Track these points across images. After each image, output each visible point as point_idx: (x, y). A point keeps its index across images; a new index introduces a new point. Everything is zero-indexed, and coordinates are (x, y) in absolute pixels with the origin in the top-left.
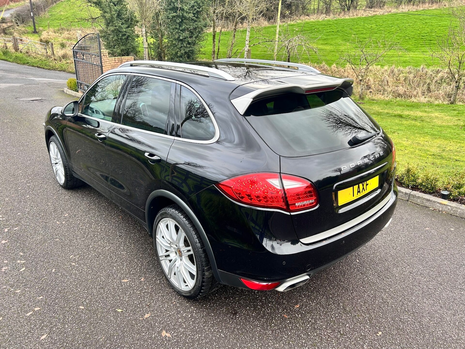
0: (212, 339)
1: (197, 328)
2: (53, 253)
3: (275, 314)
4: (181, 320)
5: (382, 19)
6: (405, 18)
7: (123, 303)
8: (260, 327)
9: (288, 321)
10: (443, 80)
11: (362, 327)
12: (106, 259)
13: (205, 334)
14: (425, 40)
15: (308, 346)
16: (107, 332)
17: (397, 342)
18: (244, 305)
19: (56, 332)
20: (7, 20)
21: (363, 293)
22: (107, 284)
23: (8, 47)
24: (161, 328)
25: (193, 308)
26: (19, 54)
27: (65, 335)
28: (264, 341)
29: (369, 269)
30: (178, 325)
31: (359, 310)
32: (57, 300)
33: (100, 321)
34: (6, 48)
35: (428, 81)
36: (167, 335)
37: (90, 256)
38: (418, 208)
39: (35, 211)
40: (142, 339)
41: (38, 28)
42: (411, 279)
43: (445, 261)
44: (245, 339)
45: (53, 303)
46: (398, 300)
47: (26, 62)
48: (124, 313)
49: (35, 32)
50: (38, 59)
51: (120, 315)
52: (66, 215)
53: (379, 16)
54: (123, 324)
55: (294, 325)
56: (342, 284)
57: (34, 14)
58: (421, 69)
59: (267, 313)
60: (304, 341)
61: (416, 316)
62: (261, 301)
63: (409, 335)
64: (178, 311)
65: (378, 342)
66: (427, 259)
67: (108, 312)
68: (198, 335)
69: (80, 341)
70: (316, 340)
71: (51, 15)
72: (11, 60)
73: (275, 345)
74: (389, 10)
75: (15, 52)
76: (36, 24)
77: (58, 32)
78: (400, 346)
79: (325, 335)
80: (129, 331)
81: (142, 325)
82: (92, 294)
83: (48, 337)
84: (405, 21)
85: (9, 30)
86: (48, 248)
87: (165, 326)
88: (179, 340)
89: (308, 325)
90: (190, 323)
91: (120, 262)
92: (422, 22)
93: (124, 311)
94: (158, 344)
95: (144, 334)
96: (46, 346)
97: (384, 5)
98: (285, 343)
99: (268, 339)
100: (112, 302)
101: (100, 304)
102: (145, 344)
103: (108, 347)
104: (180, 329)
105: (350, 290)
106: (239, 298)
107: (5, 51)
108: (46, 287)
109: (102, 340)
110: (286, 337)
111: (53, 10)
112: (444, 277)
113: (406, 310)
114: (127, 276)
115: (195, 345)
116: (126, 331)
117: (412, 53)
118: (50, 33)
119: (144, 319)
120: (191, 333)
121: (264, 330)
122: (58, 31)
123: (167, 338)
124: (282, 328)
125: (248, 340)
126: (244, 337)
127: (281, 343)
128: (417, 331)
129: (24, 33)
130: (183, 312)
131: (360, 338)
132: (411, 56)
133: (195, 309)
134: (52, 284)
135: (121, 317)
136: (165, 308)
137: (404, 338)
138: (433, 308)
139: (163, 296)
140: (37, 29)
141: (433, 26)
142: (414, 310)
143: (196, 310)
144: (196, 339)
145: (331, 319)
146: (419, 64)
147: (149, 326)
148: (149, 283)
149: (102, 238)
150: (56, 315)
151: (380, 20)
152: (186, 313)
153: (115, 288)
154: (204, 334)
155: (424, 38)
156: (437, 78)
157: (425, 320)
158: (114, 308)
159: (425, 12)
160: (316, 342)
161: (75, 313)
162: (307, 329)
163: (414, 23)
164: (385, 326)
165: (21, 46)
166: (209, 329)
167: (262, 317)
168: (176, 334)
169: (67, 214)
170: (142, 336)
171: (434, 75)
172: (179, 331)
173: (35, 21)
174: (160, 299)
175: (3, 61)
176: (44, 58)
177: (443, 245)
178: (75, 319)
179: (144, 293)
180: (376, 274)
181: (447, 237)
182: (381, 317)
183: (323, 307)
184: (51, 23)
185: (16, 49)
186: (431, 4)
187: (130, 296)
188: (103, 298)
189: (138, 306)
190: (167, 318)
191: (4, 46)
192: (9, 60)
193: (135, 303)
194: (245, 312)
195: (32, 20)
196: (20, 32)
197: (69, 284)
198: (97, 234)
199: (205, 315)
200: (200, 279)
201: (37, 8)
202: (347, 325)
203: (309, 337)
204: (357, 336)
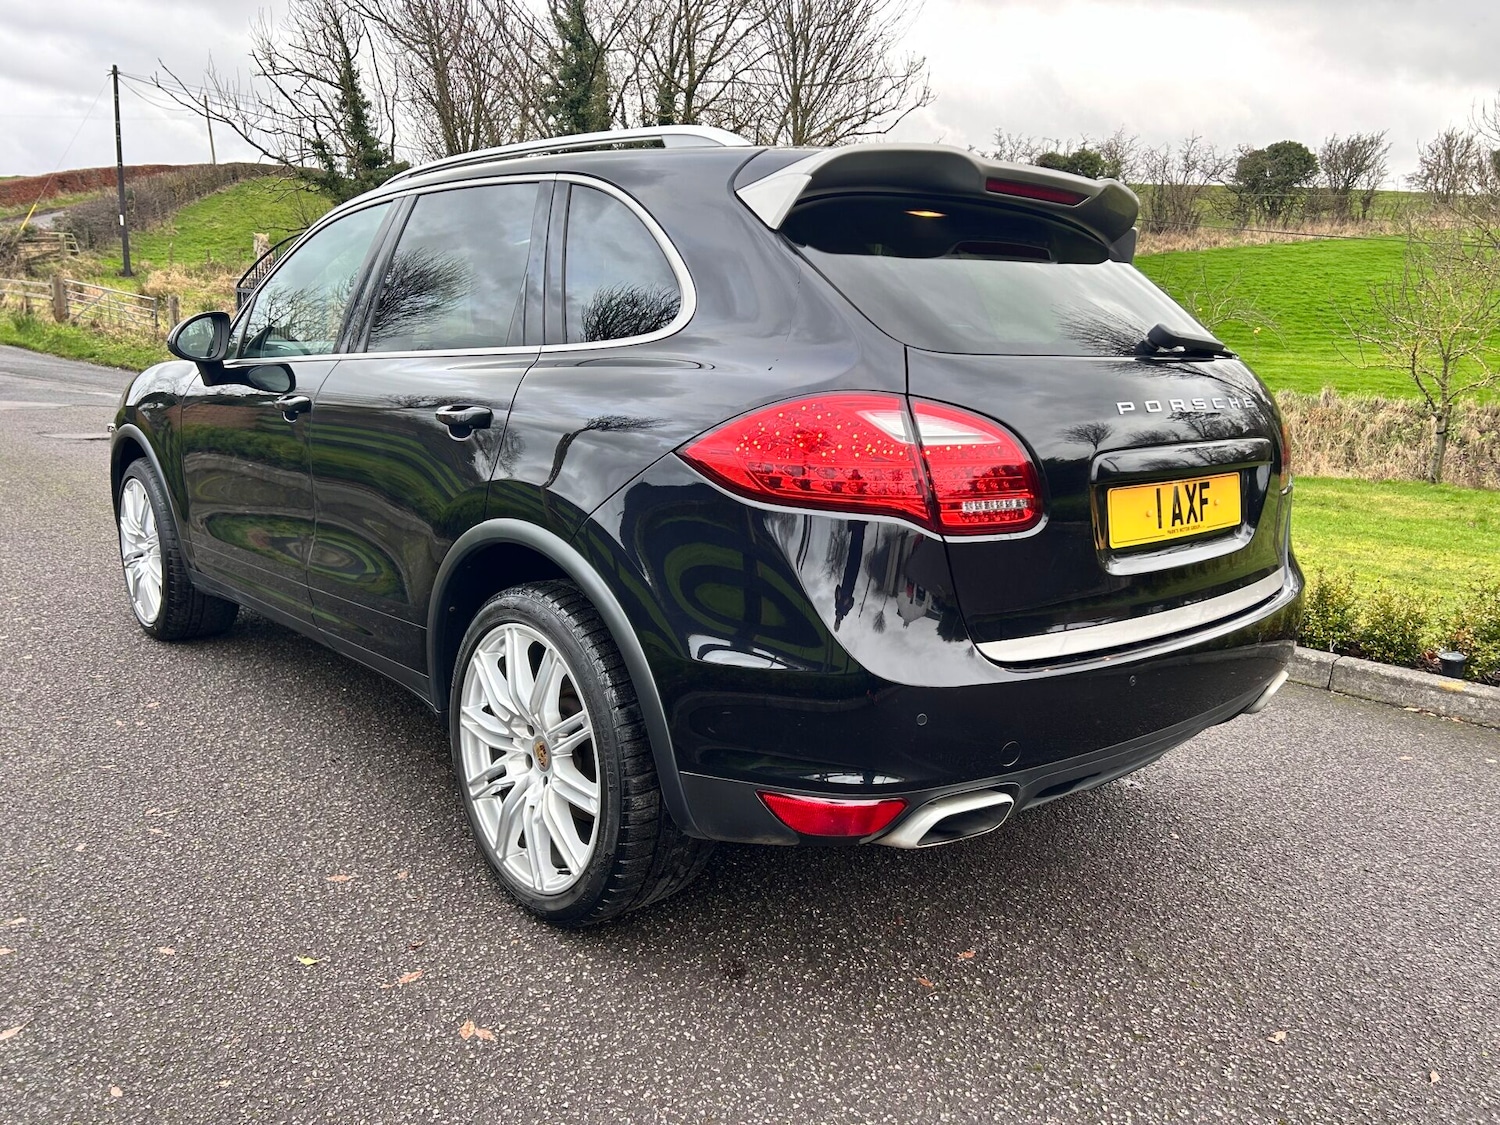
0: (651, 1048)
1: (593, 1014)
2: (88, 800)
3: (887, 975)
4: (536, 992)
5: (1192, 262)
6: (1263, 262)
7: (323, 942)
8: (832, 1013)
9: (937, 998)
10: (1393, 433)
11: (1210, 1018)
12: (277, 820)
13: (624, 1032)
14: (1327, 320)
15: (1014, 1069)
16: (254, 1024)
17: (1348, 1061)
18: (771, 949)
19: (56, 1020)
20: (40, 235)
21: (1204, 920)
22: (270, 885)
23: (36, 309)
24: (458, 1015)
25: (581, 956)
26: (66, 330)
27: (91, 1030)
28: (846, 1056)
29: (1216, 857)
30: (524, 1005)
31: (1194, 970)
32: (78, 929)
33: (229, 992)
34: (30, 311)
35: (1347, 434)
36: (480, 1033)
37: (220, 811)
38: (1363, 705)
39: (44, 693)
40: (383, 1046)
41: (136, 263)
42: (1369, 886)
43: (1482, 841)
44: (777, 1047)
45: (61, 937)
46: (1332, 942)
47: (88, 352)
48: (322, 969)
49: (127, 272)
50: (126, 345)
51: (306, 974)
52: (151, 705)
53: (1182, 255)
54: (316, 1000)
55: (958, 1007)
56: (1126, 897)
57: (130, 224)
58: (1322, 398)
59: (857, 974)
60: (998, 1055)
61: (1405, 987)
62: (832, 939)
63: (1387, 1043)
64: (526, 965)
65: (1277, 1062)
66: (1419, 836)
67: (263, 966)
68: (596, 1035)
69: (143, 1050)
70: (1042, 1051)
71: (183, 228)
72: (40, 346)
73: (891, 1067)
74: (1213, 239)
75: (57, 324)
76: (130, 253)
77: (198, 276)
78: (1358, 1073)
79: (1074, 1039)
80: (338, 1022)
81: (389, 1003)
82: (213, 913)
83: (26, 1035)
84: (1262, 270)
85: (44, 263)
86: (70, 787)
87: (475, 1009)
88: (526, 1050)
89: (1010, 1010)
90: (567, 999)
91: (326, 827)
92: (1316, 272)
93: (324, 964)
94: (443, 1060)
95: (391, 1031)
96: (12, 1061)
97: (1196, 225)
98: (925, 1060)
99: (863, 1048)
100: (281, 937)
101: (238, 942)
102: (393, 1062)
103: (252, 1067)
104: (532, 1017)
105: (1156, 914)
106: (753, 930)
107: (22, 320)
108: (45, 891)
109: (228, 1046)
110: (929, 1043)
111: (191, 217)
112: (1488, 884)
113: (1368, 970)
114: (347, 866)
115: (586, 1065)
116: (326, 1022)
117: (1292, 356)
118: (175, 276)
119: (395, 987)
120: (569, 1030)
121: (847, 1022)
122: (199, 273)
123: (479, 1043)
124: (912, 1018)
125: (787, 1052)
126: (770, 1043)
127: (910, 1061)
128: (1415, 1030)
129: (92, 274)
130: (545, 968)
131: (1207, 1050)
132: (1289, 362)
133: (591, 960)
134: (68, 885)
135: (311, 981)
136: (477, 957)
137: (1373, 1051)
138: (1463, 967)
139: (474, 923)
140: (134, 265)
141: (1348, 283)
142: (1395, 972)
143: (593, 962)
144: (591, 1047)
145: (1096, 993)
146: (1314, 385)
147: (415, 1007)
148: (425, 885)
149: (270, 765)
150: (65, 971)
151: (1186, 265)
152: (556, 972)
153: (300, 898)
154: (621, 1033)
155: (1324, 314)
156: (1373, 425)
157: (1441, 1001)
158: (287, 955)
159: (1321, 246)
160: (1044, 1059)
161: (140, 968)
162: (1009, 1019)
163: (1290, 274)
164: (1296, 1016)
165: (75, 309)
166: (639, 1018)
167: (839, 985)
168: (515, 1032)
169: (157, 703)
170: (383, 1037)
171: (1363, 417)
172: (525, 1022)
173: (130, 243)
174: (460, 931)
175: (14, 349)
176: (144, 342)
177: (1467, 799)
178: (136, 984)
179: (403, 913)
180: (1244, 871)
181: (1476, 779)
182: (1278, 990)
183: (1062, 958)
184: (179, 250)
185: (61, 315)
186: (1340, 225)
187: (353, 920)
188: (250, 924)
189: (380, 948)
190: (483, 984)
191: (22, 305)
192: (35, 345)
193: (368, 939)
194: (776, 968)
195: (120, 240)
196: (78, 271)
197: (132, 887)
198: (254, 754)
199: (624, 977)
200: (612, 826)
201: (141, 206)
202: (1156, 1010)
203: (1016, 1045)
204: (1195, 1043)
